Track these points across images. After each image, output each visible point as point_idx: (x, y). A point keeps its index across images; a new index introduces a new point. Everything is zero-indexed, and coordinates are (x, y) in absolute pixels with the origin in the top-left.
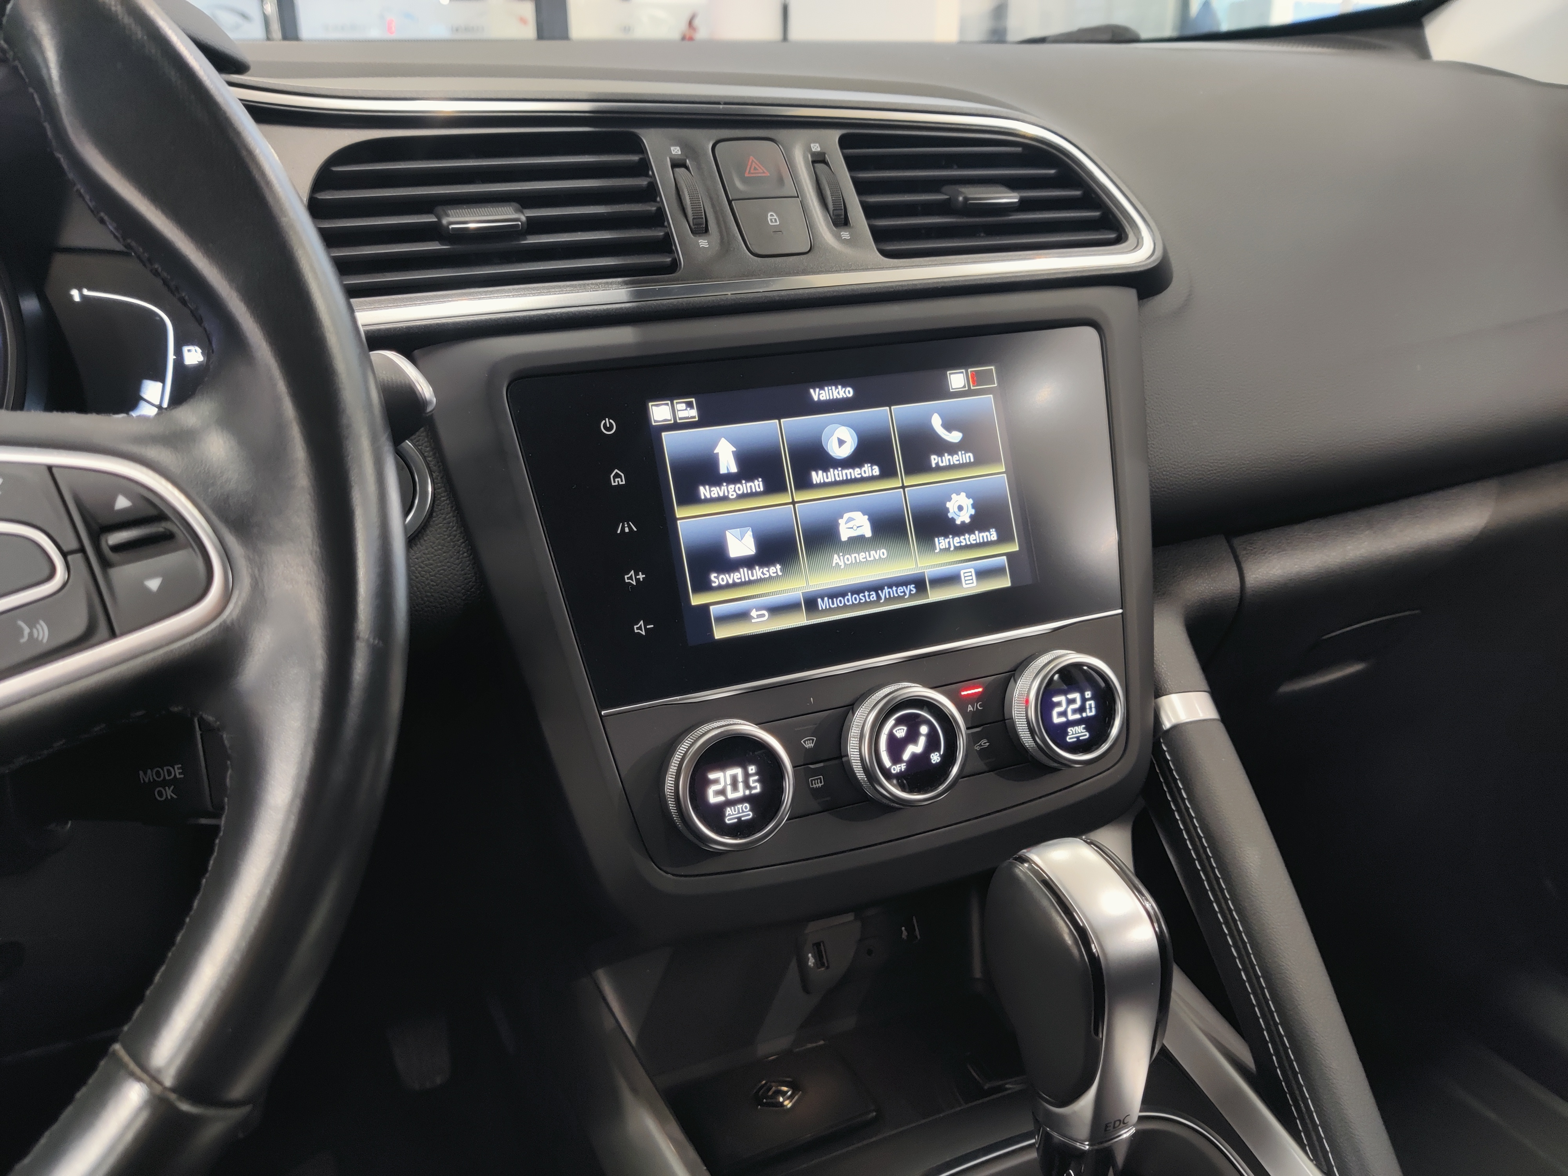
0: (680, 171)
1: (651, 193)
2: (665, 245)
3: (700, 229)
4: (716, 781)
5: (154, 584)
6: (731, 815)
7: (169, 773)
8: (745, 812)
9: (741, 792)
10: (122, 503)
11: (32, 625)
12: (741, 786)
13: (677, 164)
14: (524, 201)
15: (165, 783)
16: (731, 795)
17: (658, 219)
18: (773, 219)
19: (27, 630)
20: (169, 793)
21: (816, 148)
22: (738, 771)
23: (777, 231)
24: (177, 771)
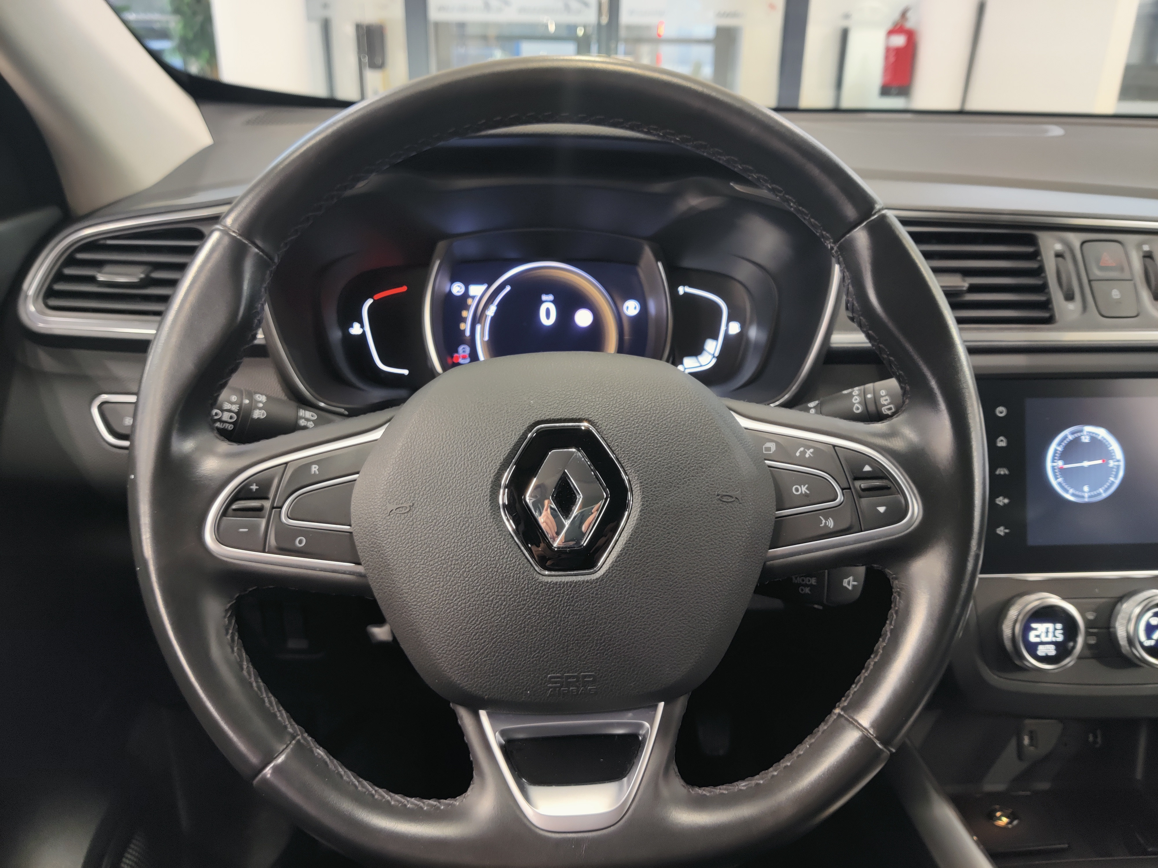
0: (1060, 259)
1: (1039, 271)
2: (1046, 305)
3: (1069, 297)
4: (1035, 629)
5: (882, 509)
6: (1042, 651)
7: (809, 581)
8: (1051, 650)
9: (1050, 638)
10: (867, 468)
11: (826, 519)
12: (1050, 635)
13: (1059, 255)
14: (966, 273)
15: (806, 585)
16: (1044, 639)
17: (1043, 288)
18: (1116, 294)
19: (824, 521)
20: (807, 590)
21: (1146, 248)
22: (1050, 626)
23: (1118, 302)
24: (813, 581)
